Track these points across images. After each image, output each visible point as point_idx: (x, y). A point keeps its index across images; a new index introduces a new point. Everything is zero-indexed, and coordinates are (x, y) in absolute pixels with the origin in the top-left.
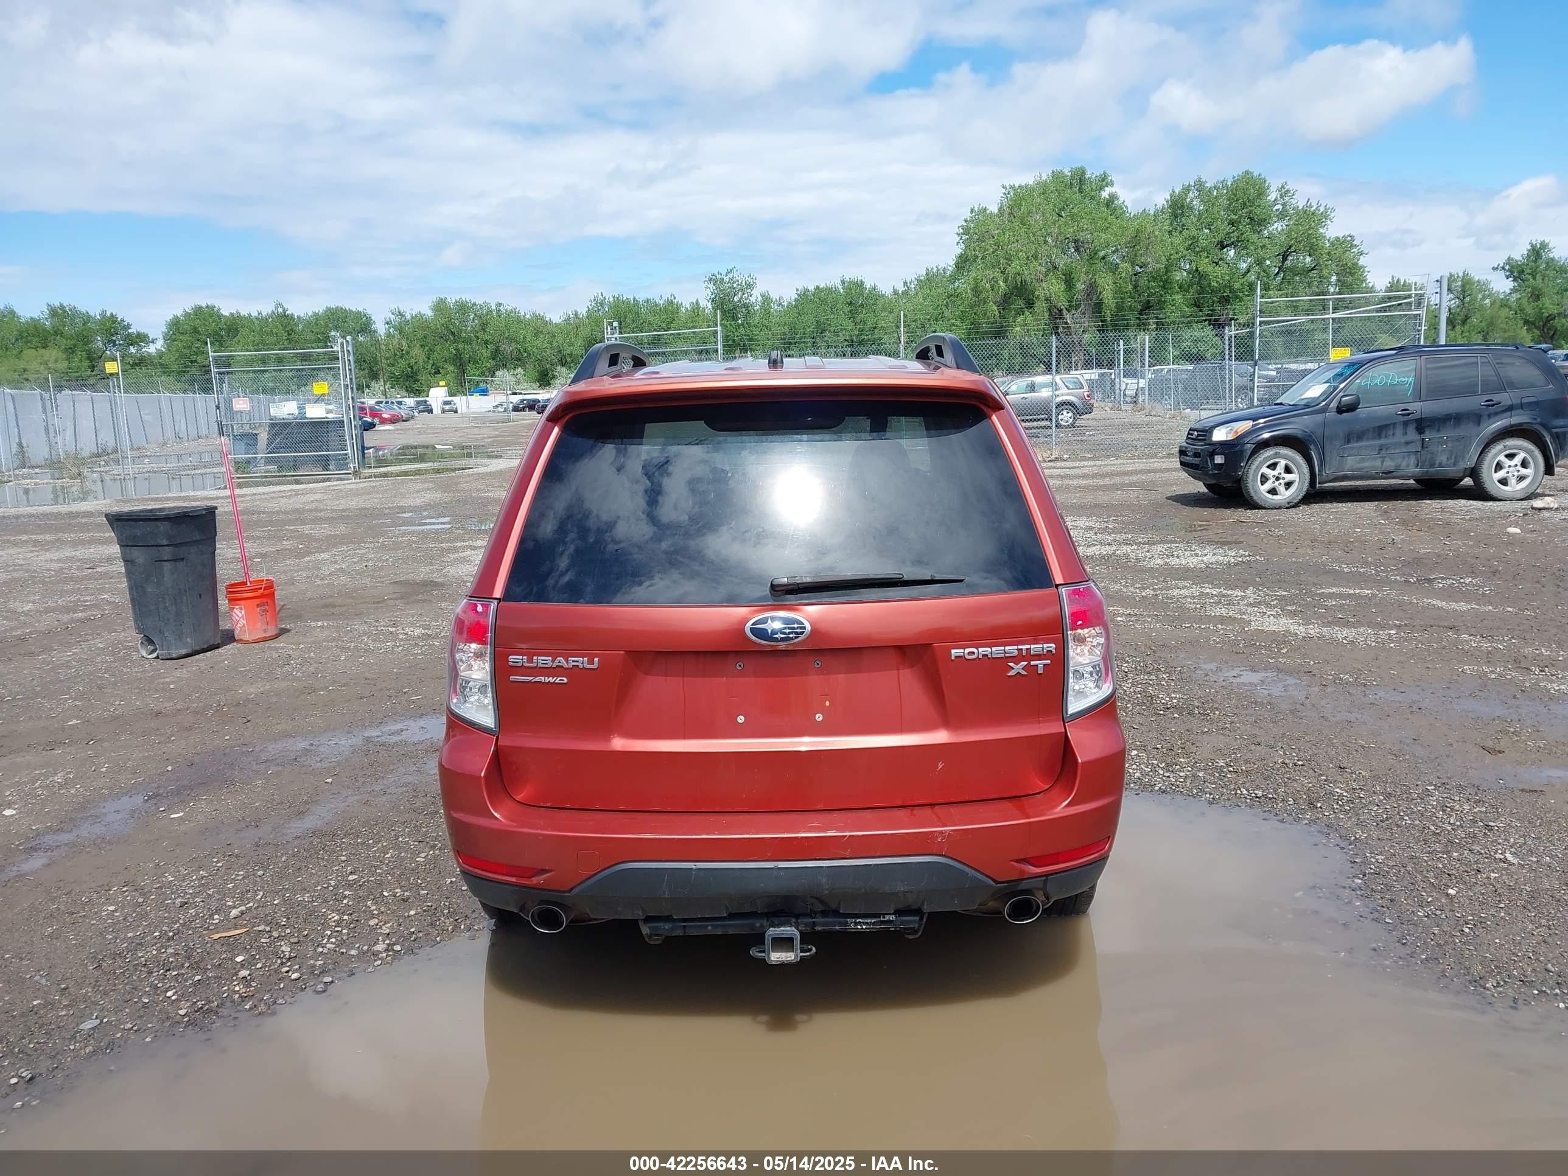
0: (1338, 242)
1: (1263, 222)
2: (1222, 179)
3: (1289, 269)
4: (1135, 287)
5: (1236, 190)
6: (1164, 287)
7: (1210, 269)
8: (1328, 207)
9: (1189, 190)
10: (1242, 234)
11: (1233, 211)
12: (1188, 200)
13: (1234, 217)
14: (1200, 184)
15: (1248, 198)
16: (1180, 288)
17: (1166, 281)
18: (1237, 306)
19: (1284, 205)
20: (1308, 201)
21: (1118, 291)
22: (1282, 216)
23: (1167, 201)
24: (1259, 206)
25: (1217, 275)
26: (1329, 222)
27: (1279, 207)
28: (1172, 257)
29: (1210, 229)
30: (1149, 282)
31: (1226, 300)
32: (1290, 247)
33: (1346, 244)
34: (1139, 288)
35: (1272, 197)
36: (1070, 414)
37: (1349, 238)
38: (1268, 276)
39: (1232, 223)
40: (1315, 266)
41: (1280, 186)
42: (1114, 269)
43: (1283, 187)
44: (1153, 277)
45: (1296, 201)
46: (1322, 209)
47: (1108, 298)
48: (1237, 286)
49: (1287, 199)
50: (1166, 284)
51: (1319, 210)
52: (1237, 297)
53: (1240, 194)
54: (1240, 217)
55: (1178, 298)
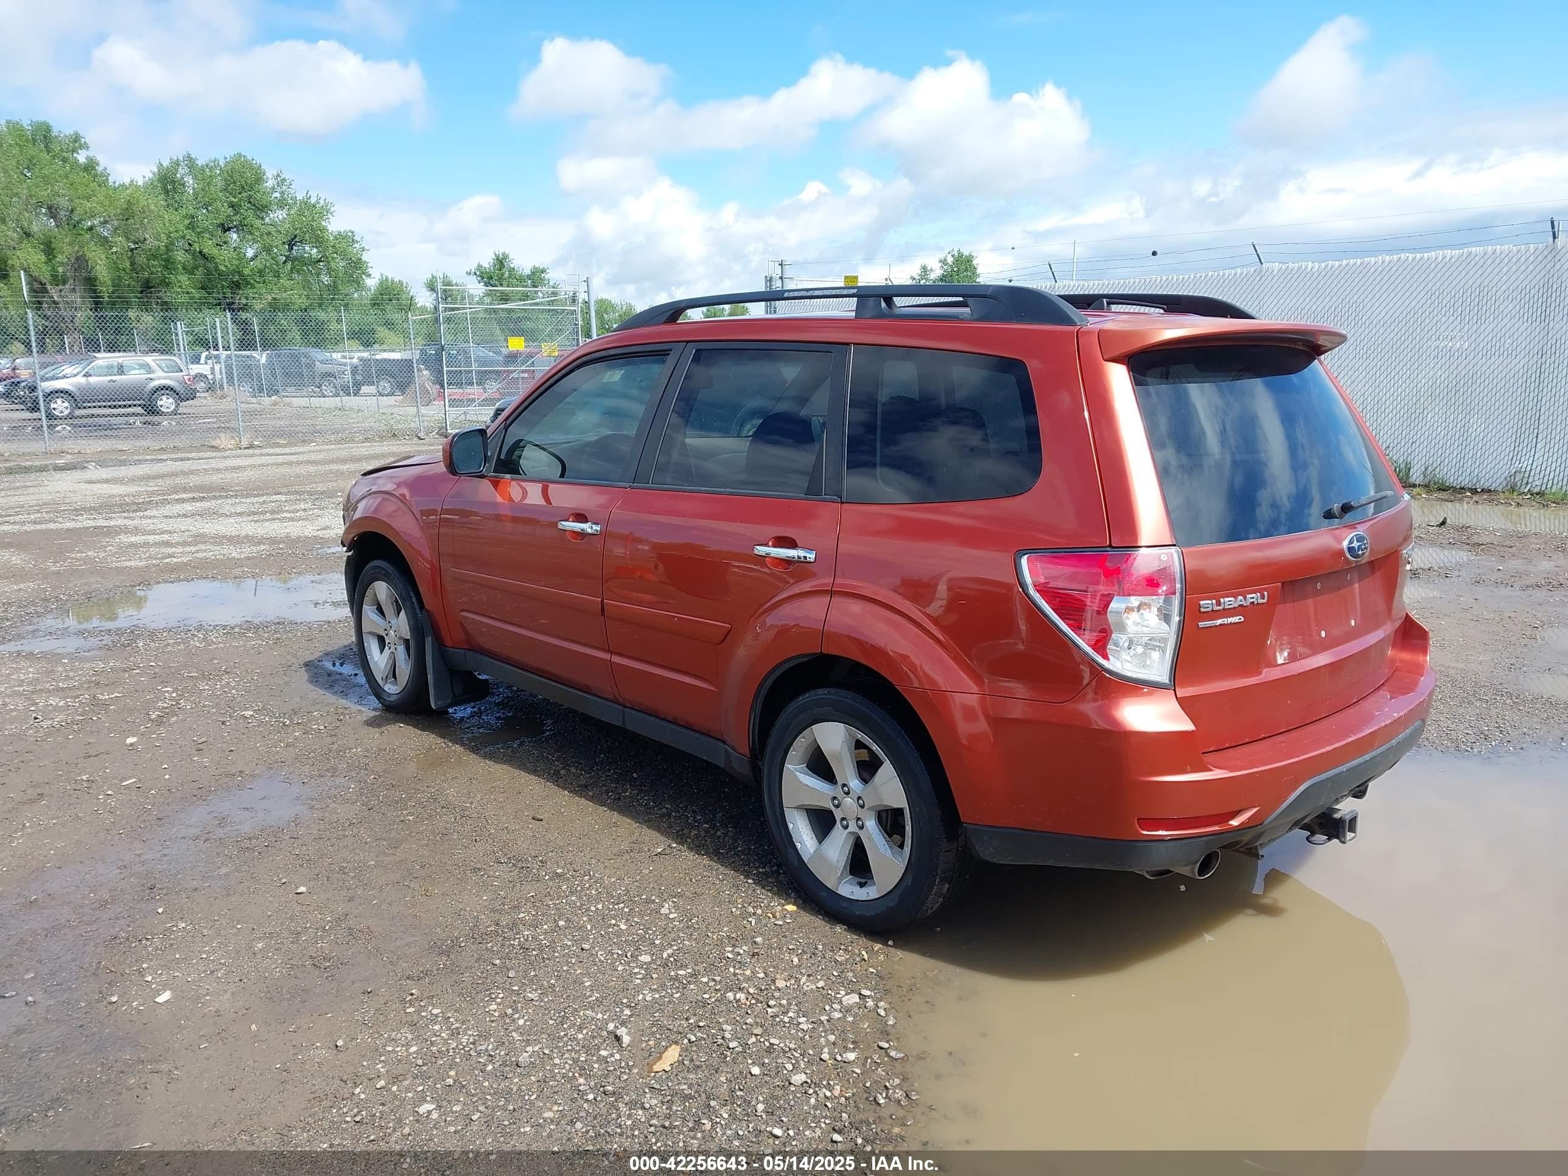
0: (341, 237)
1: (261, 209)
2: (213, 159)
3: (295, 259)
4: (132, 264)
5: (232, 172)
6: (166, 267)
7: (215, 251)
8: (327, 201)
9: (178, 165)
10: (244, 219)
11: (231, 194)
12: (178, 175)
13: (233, 199)
14: (190, 162)
15: (246, 182)
16: (184, 268)
17: (167, 260)
18: (250, 292)
19: (282, 193)
20: (307, 194)
21: (114, 266)
22: (282, 204)
23: (154, 174)
24: (259, 192)
25: (224, 258)
26: (330, 216)
27: (277, 195)
28: (172, 235)
29: (208, 210)
30: (148, 260)
31: (236, 286)
32: (295, 237)
33: (347, 238)
34: (136, 266)
35: (270, 183)
36: (171, 400)
37: (350, 234)
38: (277, 264)
39: (232, 205)
40: (321, 258)
41: (276, 174)
42: (105, 242)
43: (278, 175)
44: (153, 255)
45: (294, 191)
46: (322, 202)
47: (102, 272)
48: (246, 271)
49: (284, 188)
50: (169, 264)
51: (319, 203)
52: (248, 283)
53: (237, 177)
54: (241, 200)
55: (184, 278)
